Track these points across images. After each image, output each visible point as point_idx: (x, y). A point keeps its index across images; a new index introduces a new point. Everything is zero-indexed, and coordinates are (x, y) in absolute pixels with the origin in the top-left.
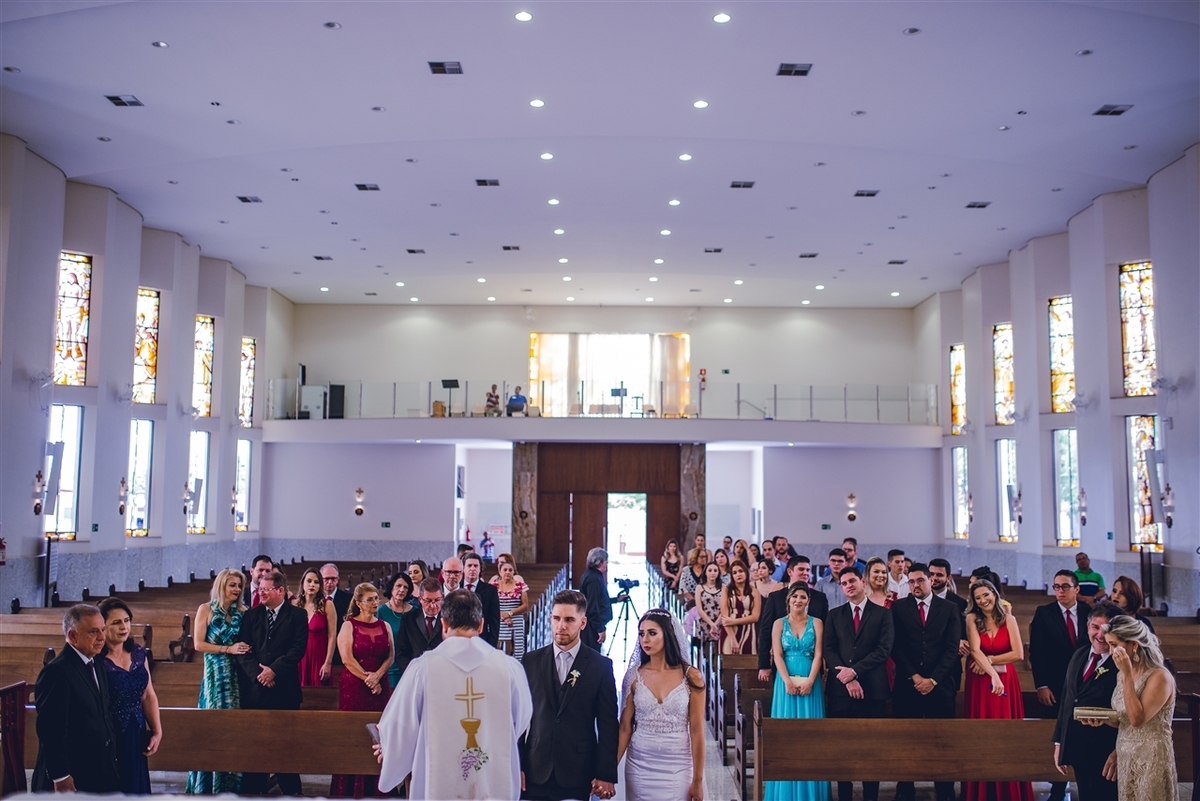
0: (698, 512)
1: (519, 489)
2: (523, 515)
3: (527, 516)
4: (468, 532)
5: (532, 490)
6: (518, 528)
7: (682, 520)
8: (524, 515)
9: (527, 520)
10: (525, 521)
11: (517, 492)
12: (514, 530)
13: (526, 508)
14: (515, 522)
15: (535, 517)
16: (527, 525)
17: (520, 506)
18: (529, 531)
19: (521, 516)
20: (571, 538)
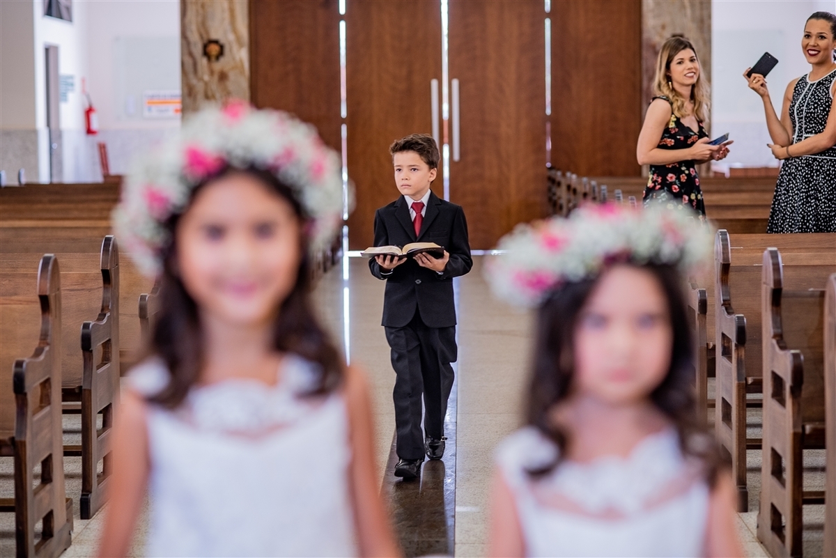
0: (692, 36)
3: (221, 53)
4: (89, 112)
6: (200, 87)
7: (646, 53)
8: (214, 49)
9: (223, 64)
10: (218, 66)
12: (188, 92)
14: (189, 68)
15: (243, 55)
16: (223, 77)
17: (203, 25)
18: (229, 94)
19: (206, 53)
20: (344, 113)
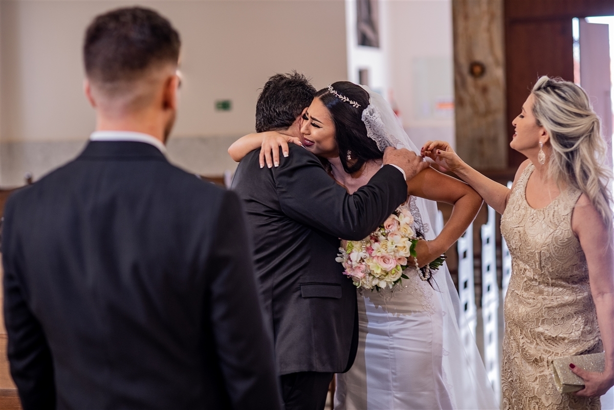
1: (466, 17)
2: (477, 69)
3: (483, 72)
5: (492, 17)
6: (466, 98)
9: (483, 81)
10: (480, 82)
11: (461, 23)
12: (459, 102)
13: (482, 55)
14: (459, 85)
15: (501, 73)
16: (485, 90)
17: (470, 51)
18: (488, 103)
19: (472, 72)
